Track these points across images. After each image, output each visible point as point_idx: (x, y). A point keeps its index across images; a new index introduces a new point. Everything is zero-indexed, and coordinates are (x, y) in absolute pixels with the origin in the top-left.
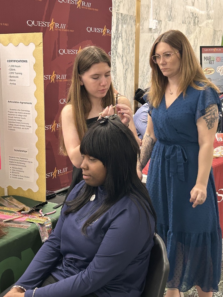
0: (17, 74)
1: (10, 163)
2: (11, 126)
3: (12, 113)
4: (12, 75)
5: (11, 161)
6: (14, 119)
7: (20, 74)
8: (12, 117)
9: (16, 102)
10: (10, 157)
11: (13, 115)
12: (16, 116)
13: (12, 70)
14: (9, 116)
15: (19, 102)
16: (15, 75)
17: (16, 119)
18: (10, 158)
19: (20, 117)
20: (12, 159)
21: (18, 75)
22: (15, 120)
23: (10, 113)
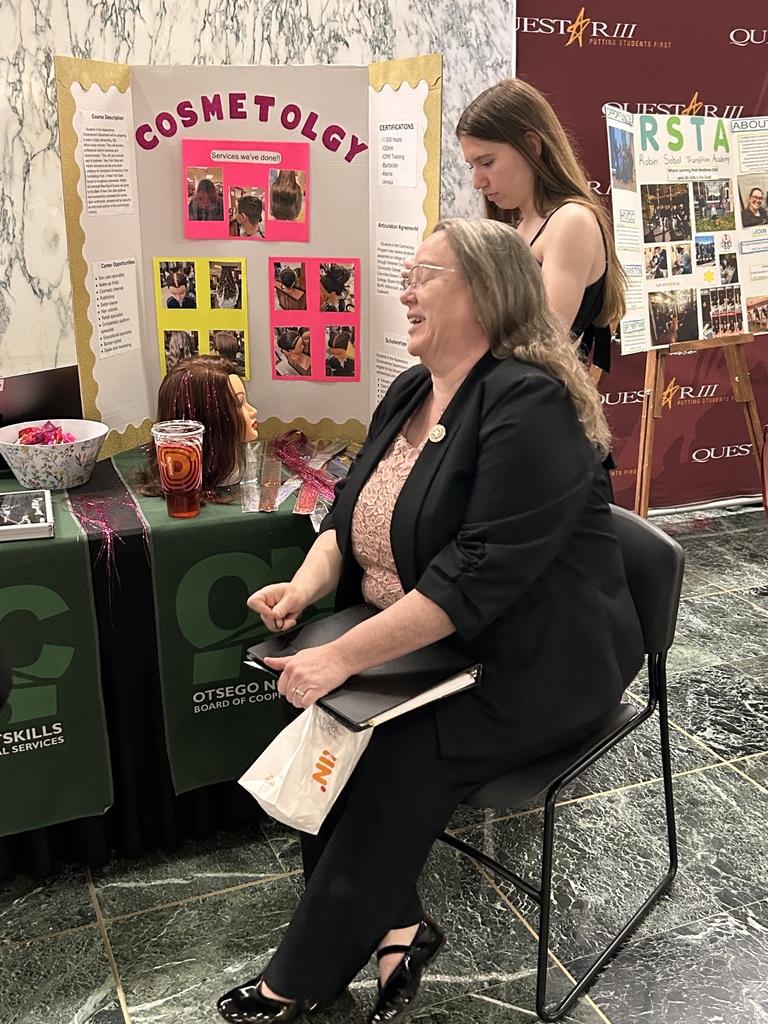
0: (396, 157)
1: (378, 369)
2: (381, 282)
3: (384, 254)
4: (387, 161)
5: (380, 364)
6: (386, 266)
7: (400, 157)
8: (384, 263)
9: (391, 227)
10: (378, 355)
11: (387, 257)
12: (390, 260)
13: (387, 148)
14: (380, 259)
15: (395, 227)
16: (391, 161)
17: (391, 266)
18: (379, 358)
19: (397, 261)
20: (382, 359)
21: (398, 161)
22: (389, 269)
23: (381, 253)
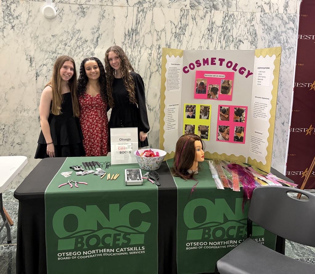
0: (263, 77)
1: (251, 141)
2: (255, 114)
3: (256, 105)
4: (259, 78)
5: (252, 139)
6: (257, 109)
7: (264, 77)
8: (256, 108)
9: (259, 98)
11: (257, 107)
12: (258, 108)
13: (260, 74)
14: (255, 107)
15: (261, 98)
16: (261, 78)
17: (258, 109)
18: (252, 137)
19: (261, 108)
20: (253, 138)
21: (263, 78)
22: (258, 110)
23: (255, 105)
